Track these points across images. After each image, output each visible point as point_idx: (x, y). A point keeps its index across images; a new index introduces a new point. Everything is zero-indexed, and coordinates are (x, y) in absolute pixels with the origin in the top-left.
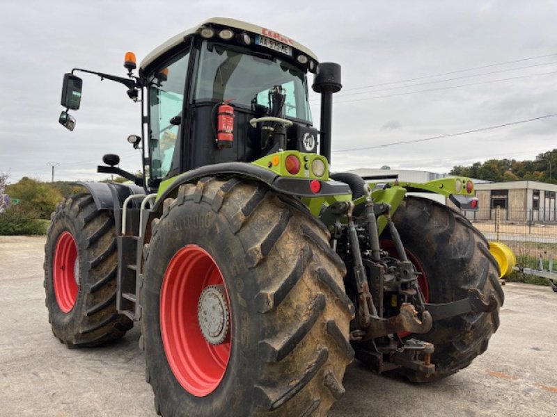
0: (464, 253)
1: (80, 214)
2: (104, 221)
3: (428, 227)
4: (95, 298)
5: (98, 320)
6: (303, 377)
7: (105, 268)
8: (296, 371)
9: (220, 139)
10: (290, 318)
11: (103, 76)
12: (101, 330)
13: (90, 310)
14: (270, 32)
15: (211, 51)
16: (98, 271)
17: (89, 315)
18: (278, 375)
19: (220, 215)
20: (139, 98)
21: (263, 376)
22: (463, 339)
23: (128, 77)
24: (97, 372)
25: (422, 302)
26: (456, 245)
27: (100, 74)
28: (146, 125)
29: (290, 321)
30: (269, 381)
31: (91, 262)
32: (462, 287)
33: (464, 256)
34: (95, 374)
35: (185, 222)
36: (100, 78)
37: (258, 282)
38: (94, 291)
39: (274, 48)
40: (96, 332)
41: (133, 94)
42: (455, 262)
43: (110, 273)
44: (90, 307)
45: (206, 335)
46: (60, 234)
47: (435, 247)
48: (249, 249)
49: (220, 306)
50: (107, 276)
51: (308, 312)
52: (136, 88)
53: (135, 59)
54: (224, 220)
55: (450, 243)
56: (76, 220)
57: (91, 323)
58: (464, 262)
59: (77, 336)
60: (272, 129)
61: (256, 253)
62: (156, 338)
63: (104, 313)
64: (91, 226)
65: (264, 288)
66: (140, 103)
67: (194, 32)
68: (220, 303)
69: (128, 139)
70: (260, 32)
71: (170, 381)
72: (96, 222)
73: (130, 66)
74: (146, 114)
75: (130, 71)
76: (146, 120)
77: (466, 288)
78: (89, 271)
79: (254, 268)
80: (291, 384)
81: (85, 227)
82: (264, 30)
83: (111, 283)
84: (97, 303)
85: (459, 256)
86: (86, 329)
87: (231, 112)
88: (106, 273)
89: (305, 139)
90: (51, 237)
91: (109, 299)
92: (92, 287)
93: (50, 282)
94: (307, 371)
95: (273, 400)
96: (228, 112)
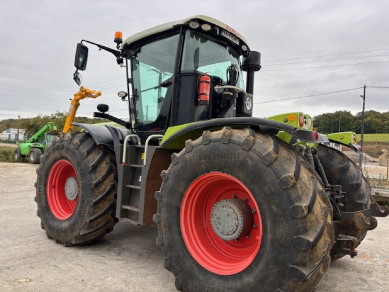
0: (358, 180)
1: (81, 147)
2: (100, 153)
3: (333, 163)
4: (95, 209)
5: (95, 226)
6: (321, 259)
7: (103, 187)
8: (317, 256)
9: (202, 99)
10: (313, 221)
11: (101, 47)
12: (95, 233)
13: (91, 218)
14: (230, 28)
15: (193, 37)
16: (98, 189)
17: (91, 221)
18: (308, 258)
19: (251, 153)
20: (125, 64)
21: (298, 259)
22: (356, 234)
23: (116, 49)
24: (102, 263)
25: (339, 211)
26: (352, 175)
27: (99, 46)
28: (130, 85)
29: (314, 224)
30: (302, 263)
31: (94, 183)
32: (357, 201)
33: (358, 182)
34: (103, 264)
35: (212, 156)
36: (99, 48)
37: (293, 198)
38: (95, 204)
39: (231, 39)
40: (93, 234)
41: (120, 62)
42: (352, 186)
43: (106, 191)
44: (91, 216)
45: (220, 234)
46: (55, 161)
47: (338, 176)
48: (283, 176)
49: (235, 214)
50: (105, 193)
51: (323, 217)
52: (121, 57)
53: (122, 37)
54: (255, 156)
55: (348, 174)
56: (77, 151)
57: (90, 227)
58: (358, 186)
59: (76, 238)
60: (231, 94)
61: (290, 179)
62: (177, 237)
63: (100, 220)
64: (91, 156)
65: (297, 202)
66: (125, 68)
67: (182, 23)
68: (234, 212)
69: (118, 94)
70: (225, 28)
71: (193, 266)
72: (94, 153)
73: (118, 41)
74: (130, 77)
75: (118, 45)
76: (130, 81)
77: (360, 202)
78: (92, 189)
79: (288, 189)
80: (315, 264)
81: (86, 157)
82: (227, 26)
83: (107, 198)
84: (96, 213)
85: (355, 182)
86: (86, 232)
87: (209, 81)
88: (104, 191)
89: (247, 101)
90: (46, 163)
91: (105, 209)
92: (94, 201)
93: (43, 197)
94: (323, 255)
95: (307, 274)
96: (208, 81)
